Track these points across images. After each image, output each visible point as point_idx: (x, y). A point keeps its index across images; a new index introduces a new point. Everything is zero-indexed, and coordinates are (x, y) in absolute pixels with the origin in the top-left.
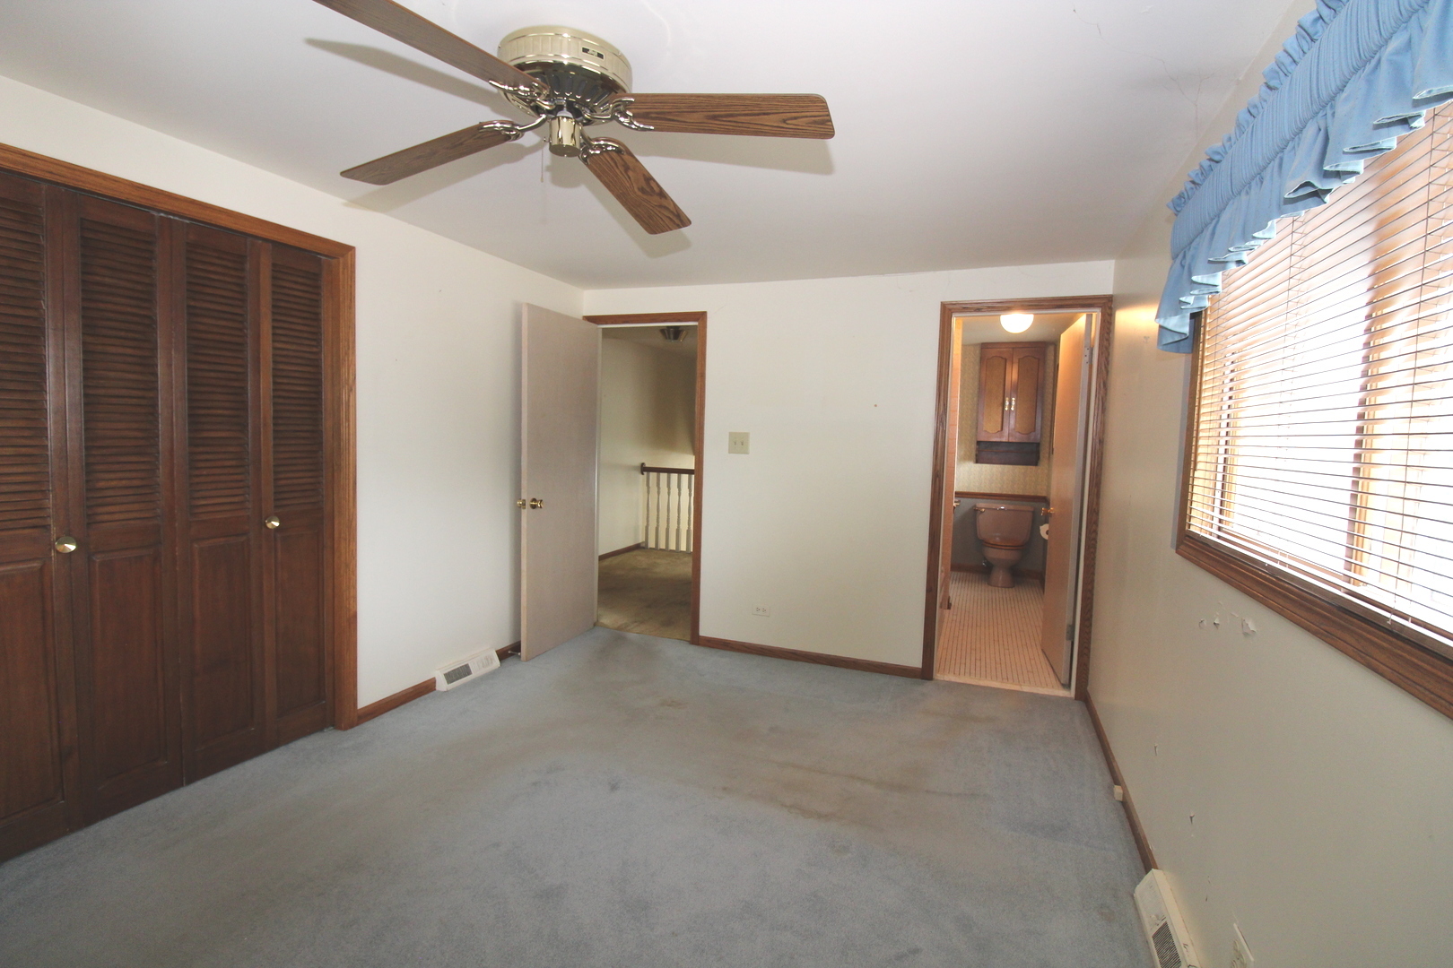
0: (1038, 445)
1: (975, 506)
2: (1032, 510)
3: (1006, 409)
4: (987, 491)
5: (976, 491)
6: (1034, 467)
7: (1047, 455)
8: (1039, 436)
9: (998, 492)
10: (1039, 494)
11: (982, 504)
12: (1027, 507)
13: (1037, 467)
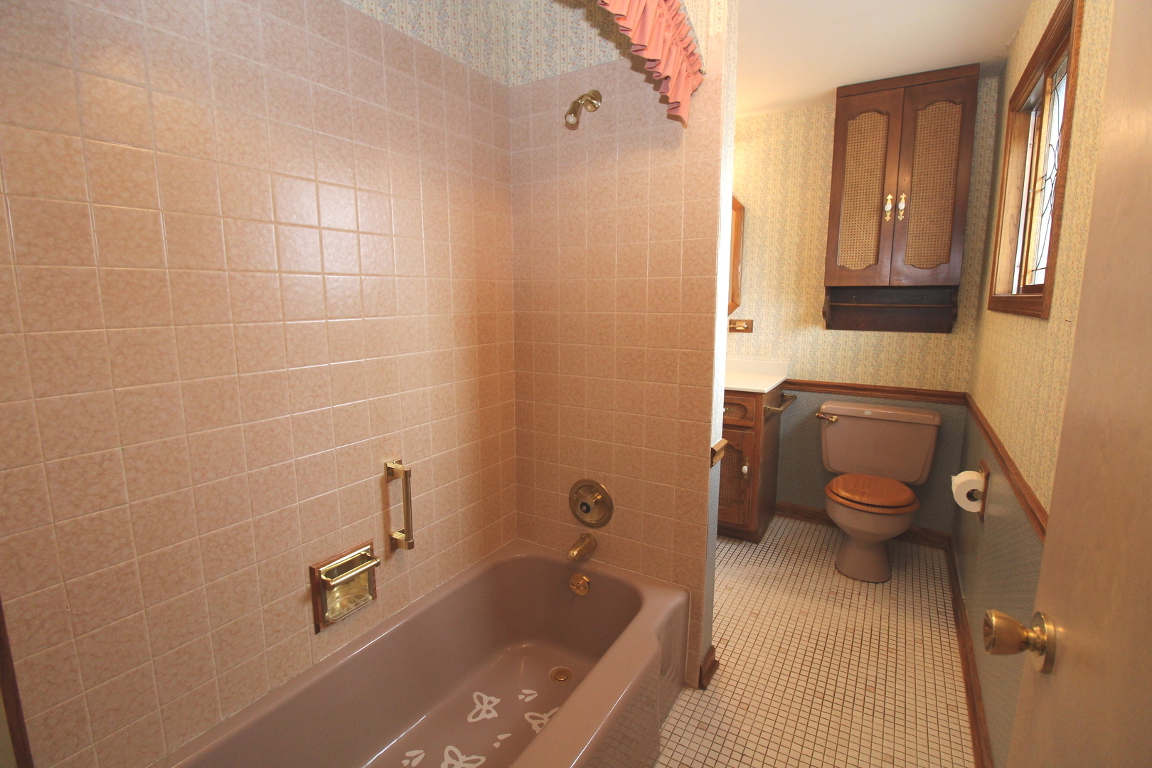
0: (954, 290)
1: (818, 410)
2: (937, 421)
3: (888, 218)
4: (847, 380)
5: (826, 378)
6: (943, 336)
7: (974, 312)
8: (958, 271)
9: (868, 381)
10: (952, 389)
11: (831, 406)
12: (927, 416)
13: (951, 335)
